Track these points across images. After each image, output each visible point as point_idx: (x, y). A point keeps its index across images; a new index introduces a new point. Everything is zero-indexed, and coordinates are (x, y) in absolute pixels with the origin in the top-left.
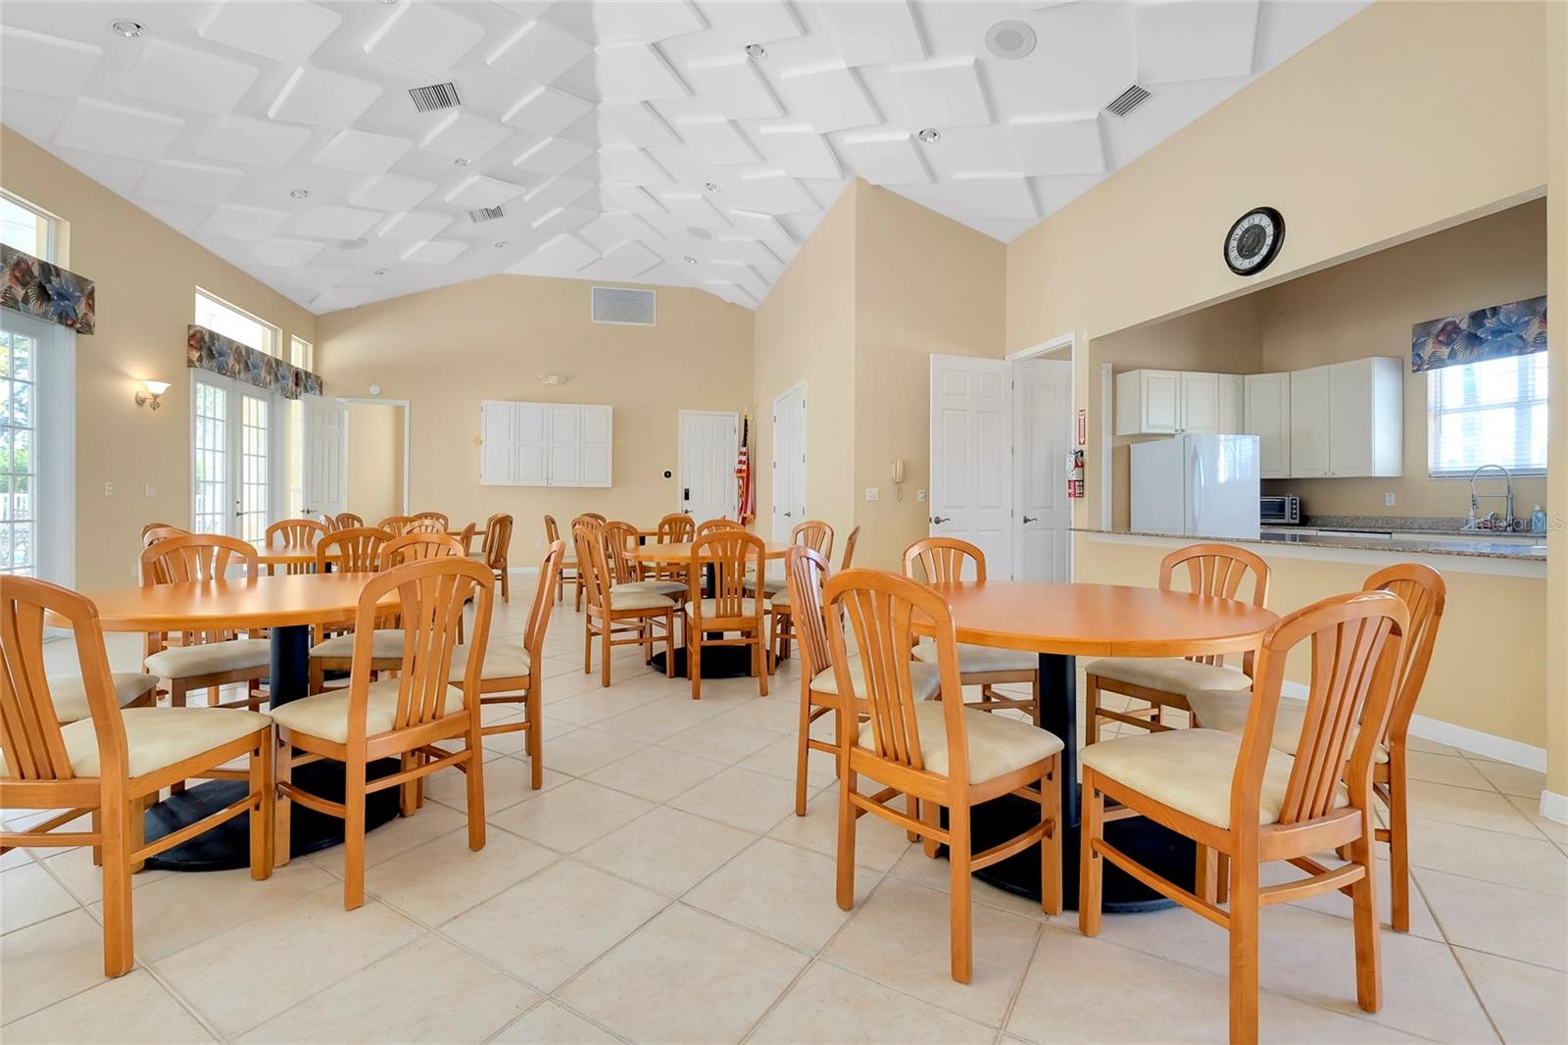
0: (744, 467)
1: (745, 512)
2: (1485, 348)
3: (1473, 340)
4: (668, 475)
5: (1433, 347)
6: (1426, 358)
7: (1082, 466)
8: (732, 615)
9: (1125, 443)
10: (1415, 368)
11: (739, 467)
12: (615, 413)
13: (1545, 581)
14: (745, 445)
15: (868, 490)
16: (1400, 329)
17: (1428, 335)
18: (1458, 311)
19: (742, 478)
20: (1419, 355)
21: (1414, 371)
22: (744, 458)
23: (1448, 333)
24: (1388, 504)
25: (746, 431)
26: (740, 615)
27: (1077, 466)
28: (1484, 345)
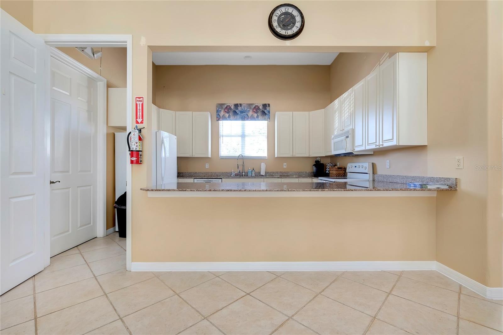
2: (238, 117)
3: (235, 113)
5: (223, 113)
6: (221, 116)
10: (218, 119)
16: (212, 104)
17: (222, 108)
18: (231, 102)
20: (219, 115)
21: (217, 120)
23: (228, 109)
24: (206, 167)
27: (140, 139)
28: (238, 115)
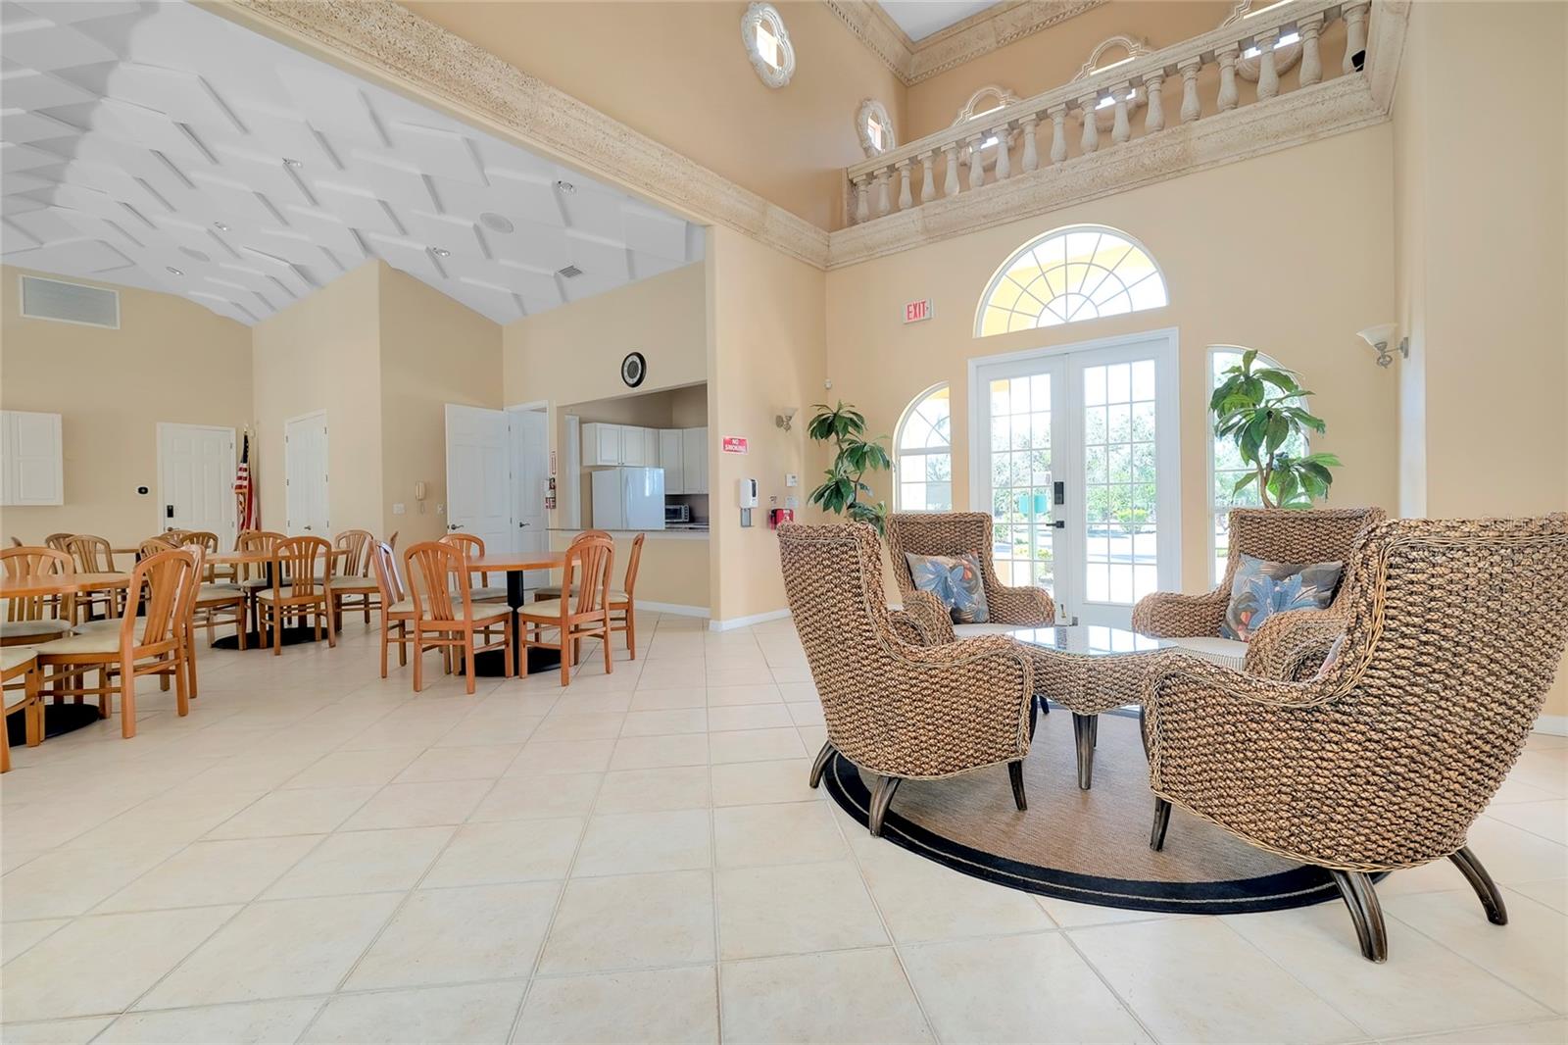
0: (246, 483)
1: (248, 528)
4: (143, 491)
7: (554, 488)
8: (306, 594)
9: (589, 471)
11: (239, 482)
12: (63, 420)
13: (708, 541)
14: (245, 460)
15: (395, 505)
19: (243, 494)
22: (245, 474)
25: (246, 447)
26: (312, 593)
27: (551, 488)
